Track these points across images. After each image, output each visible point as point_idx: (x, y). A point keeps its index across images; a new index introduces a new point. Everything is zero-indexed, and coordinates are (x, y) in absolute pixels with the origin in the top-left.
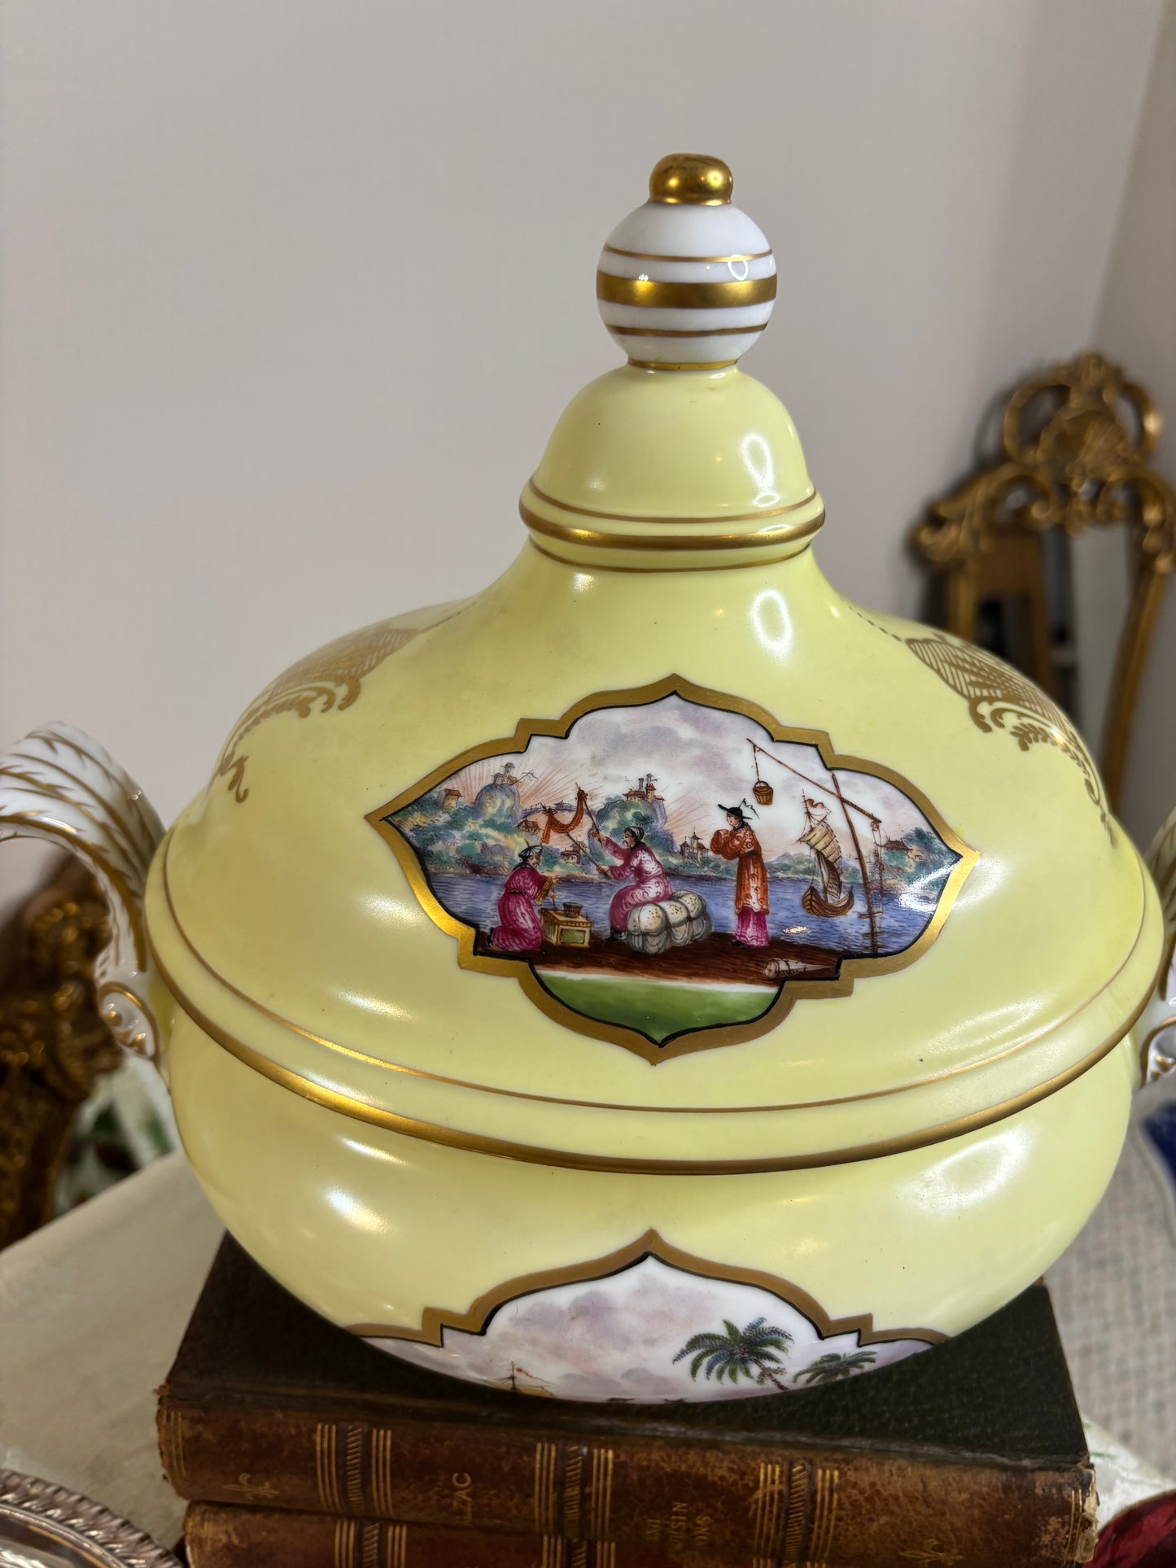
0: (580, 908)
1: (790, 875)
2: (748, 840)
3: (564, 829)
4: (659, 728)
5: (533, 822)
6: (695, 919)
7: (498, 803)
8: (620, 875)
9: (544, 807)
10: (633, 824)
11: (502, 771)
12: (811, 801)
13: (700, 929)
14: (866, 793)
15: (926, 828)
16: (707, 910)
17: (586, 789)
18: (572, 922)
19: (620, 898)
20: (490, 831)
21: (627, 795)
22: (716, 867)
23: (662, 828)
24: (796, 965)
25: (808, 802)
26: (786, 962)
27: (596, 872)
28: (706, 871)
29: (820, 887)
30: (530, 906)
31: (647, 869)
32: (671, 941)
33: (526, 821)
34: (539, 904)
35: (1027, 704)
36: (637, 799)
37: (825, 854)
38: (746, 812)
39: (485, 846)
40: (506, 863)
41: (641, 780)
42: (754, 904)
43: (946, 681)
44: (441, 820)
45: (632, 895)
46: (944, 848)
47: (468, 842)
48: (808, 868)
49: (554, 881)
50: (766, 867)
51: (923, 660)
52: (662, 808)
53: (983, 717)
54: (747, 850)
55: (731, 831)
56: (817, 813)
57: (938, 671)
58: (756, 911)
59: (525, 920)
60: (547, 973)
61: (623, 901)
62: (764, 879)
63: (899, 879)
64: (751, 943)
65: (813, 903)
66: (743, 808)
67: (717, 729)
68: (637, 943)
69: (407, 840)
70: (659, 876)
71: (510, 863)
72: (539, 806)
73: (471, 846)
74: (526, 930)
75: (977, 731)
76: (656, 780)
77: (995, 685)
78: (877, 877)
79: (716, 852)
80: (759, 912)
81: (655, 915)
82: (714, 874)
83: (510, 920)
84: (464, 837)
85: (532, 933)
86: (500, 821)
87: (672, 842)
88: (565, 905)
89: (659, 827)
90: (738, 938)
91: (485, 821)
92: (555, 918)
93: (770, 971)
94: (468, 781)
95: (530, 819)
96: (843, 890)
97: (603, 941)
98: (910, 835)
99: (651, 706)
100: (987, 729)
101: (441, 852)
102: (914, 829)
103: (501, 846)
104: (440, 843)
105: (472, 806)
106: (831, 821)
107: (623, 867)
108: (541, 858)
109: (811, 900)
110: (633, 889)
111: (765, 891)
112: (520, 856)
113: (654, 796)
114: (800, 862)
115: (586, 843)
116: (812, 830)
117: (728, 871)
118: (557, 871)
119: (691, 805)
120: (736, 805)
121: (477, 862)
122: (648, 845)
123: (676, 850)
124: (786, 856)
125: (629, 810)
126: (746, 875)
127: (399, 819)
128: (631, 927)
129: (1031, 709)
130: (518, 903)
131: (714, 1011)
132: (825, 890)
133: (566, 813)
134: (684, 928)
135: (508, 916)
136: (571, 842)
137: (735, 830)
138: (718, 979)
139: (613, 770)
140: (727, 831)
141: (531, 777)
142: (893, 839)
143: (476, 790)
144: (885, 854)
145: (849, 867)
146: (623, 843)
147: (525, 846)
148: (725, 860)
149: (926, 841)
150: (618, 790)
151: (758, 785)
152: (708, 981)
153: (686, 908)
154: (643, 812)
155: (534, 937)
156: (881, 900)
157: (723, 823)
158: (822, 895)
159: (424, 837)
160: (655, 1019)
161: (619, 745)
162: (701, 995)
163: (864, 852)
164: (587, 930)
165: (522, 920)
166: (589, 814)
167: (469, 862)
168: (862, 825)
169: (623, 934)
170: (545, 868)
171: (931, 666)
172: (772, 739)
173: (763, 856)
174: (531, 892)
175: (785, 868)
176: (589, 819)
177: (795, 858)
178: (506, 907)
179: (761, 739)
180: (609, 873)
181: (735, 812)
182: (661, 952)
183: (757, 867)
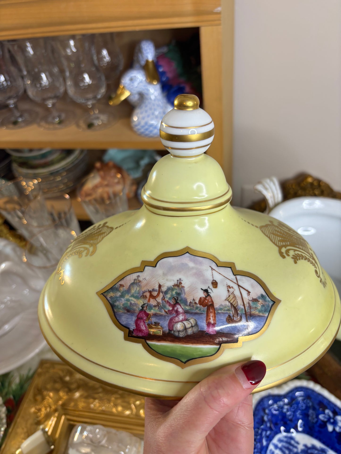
0: (159, 323)
1: (223, 312)
2: (210, 300)
3: (154, 298)
4: (183, 263)
5: (145, 295)
6: (194, 326)
7: (135, 289)
8: (171, 313)
9: (149, 290)
10: (175, 296)
11: (136, 278)
12: (229, 286)
13: (195, 330)
14: (246, 282)
15: (264, 294)
16: (197, 323)
17: (161, 284)
18: (157, 328)
19: (171, 320)
20: (132, 298)
21: (173, 286)
22: (200, 310)
23: (184, 297)
24: (225, 339)
25: (228, 287)
26: (222, 338)
27: (164, 312)
28: (197, 311)
29: (232, 315)
30: (144, 323)
31: (179, 311)
32: (187, 333)
33: (143, 295)
34: (147, 322)
35: (297, 246)
36: (177, 287)
37: (233, 304)
38: (209, 291)
39: (131, 303)
40: (137, 309)
41: (178, 281)
42: (212, 321)
43: (271, 241)
44: (118, 294)
45: (175, 320)
46: (269, 300)
47: (126, 302)
48: (228, 309)
49: (151, 315)
50: (215, 309)
51: (265, 234)
52: (184, 290)
53: (283, 253)
54: (210, 304)
55: (205, 297)
56: (231, 290)
57: (269, 238)
58: (212, 323)
59: (143, 327)
60: (150, 342)
61: (172, 321)
62: (215, 313)
63: (256, 311)
64: (211, 333)
65: (230, 320)
66: (209, 289)
67: (201, 263)
68: (176, 334)
69: (108, 301)
70: (183, 313)
71: (138, 309)
72: (147, 290)
73: (127, 303)
74: (143, 330)
75: (281, 258)
76: (182, 280)
77: (287, 240)
78: (249, 311)
79: (200, 305)
80: (213, 324)
81: (182, 325)
82: (199, 312)
83: (138, 327)
84: (124, 300)
85: (145, 331)
86: (135, 295)
87: (187, 302)
88: (155, 322)
89: (183, 296)
90: (207, 332)
91: (131, 295)
92: (152, 326)
93: (217, 341)
94: (126, 282)
95: (144, 294)
96: (239, 315)
97: (166, 334)
98: (259, 296)
99: (181, 256)
100: (284, 257)
101: (118, 305)
102: (260, 294)
103: (136, 304)
104: (118, 302)
105: (127, 290)
106: (235, 293)
107: (172, 310)
108: (147, 307)
109: (229, 319)
110: (175, 317)
111: (215, 317)
112: (141, 307)
113: (182, 286)
114: (226, 307)
115: (161, 302)
116: (229, 296)
117: (204, 311)
118: (152, 312)
119: (193, 288)
120: (206, 289)
121: (128, 309)
122: (179, 303)
123: (188, 304)
124: (221, 305)
125: (174, 291)
126: (209, 312)
127: (106, 294)
128: (174, 329)
129: (298, 248)
130: (141, 322)
131: (200, 353)
132: (233, 316)
133: (155, 292)
134: (190, 329)
135: (138, 326)
136: (156, 302)
137: (206, 297)
138: (201, 344)
139: (170, 277)
140: (204, 297)
141: (145, 280)
142: (254, 298)
143: (129, 284)
144: (252, 303)
145: (240, 308)
146: (172, 302)
147: (143, 304)
148: (203, 307)
149: (264, 298)
150: (170, 284)
151: (213, 281)
152: (198, 345)
153: (191, 323)
154: (178, 291)
155: (146, 332)
156: (250, 318)
157: (202, 295)
158: (232, 317)
159: (113, 300)
160: (182, 356)
161: (171, 269)
162: (196, 349)
163: (245, 303)
164: (161, 330)
165: (142, 327)
166: (162, 292)
167: (126, 309)
168: (244, 293)
169: (172, 331)
170: (149, 311)
171: (267, 236)
172: (217, 266)
173: (214, 306)
174: (144, 318)
175: (221, 309)
176: (162, 294)
177: (224, 306)
178: (137, 323)
179: (214, 266)
180: (168, 312)
181: (206, 291)
182: (184, 337)
183: (212, 309)
